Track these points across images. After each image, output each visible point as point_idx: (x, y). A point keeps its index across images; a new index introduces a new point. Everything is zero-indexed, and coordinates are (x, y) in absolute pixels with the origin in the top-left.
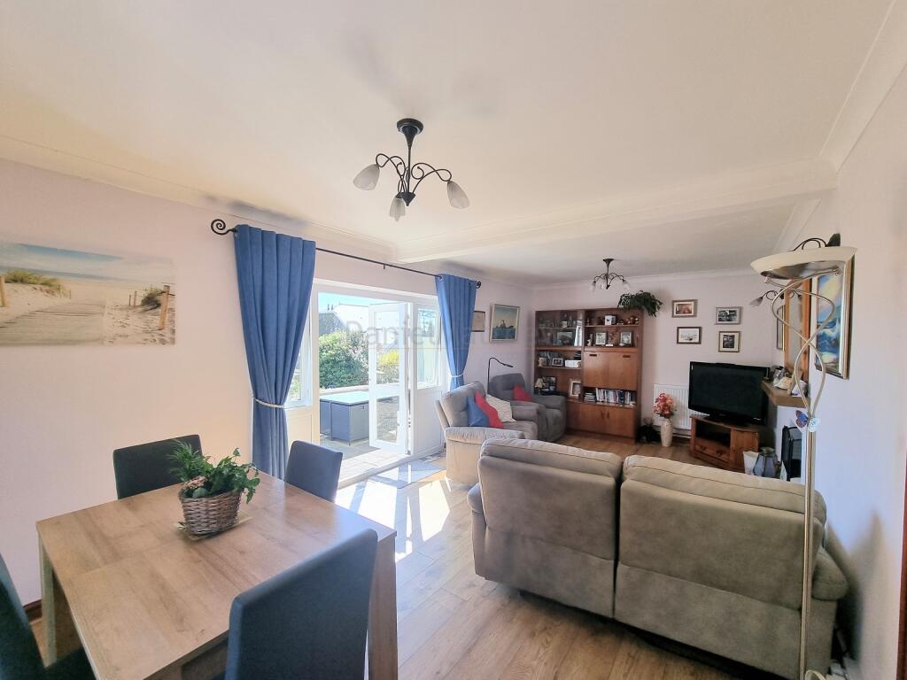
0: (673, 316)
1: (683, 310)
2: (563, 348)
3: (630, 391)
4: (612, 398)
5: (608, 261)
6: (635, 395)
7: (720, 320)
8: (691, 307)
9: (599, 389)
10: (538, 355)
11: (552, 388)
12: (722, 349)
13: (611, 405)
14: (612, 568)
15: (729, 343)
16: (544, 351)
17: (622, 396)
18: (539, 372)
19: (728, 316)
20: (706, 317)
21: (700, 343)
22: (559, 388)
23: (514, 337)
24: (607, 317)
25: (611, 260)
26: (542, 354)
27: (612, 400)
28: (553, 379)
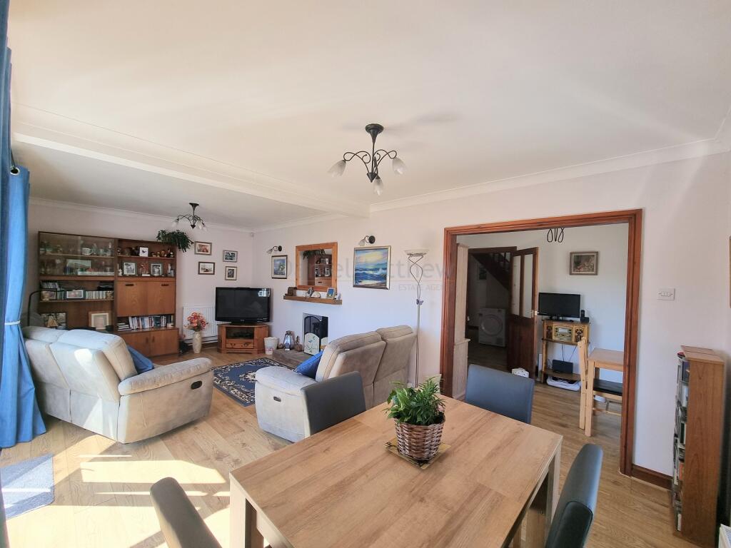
0: (196, 254)
1: (203, 250)
3: (165, 315)
4: (147, 324)
5: (194, 205)
6: (171, 317)
7: (226, 259)
8: (208, 248)
9: (133, 317)
11: (63, 325)
12: (227, 278)
13: (147, 330)
15: (231, 274)
16: (50, 281)
17: (158, 320)
19: (230, 256)
20: (217, 256)
21: (214, 274)
24: (141, 249)
25: (197, 205)
27: (147, 326)
28: (63, 315)
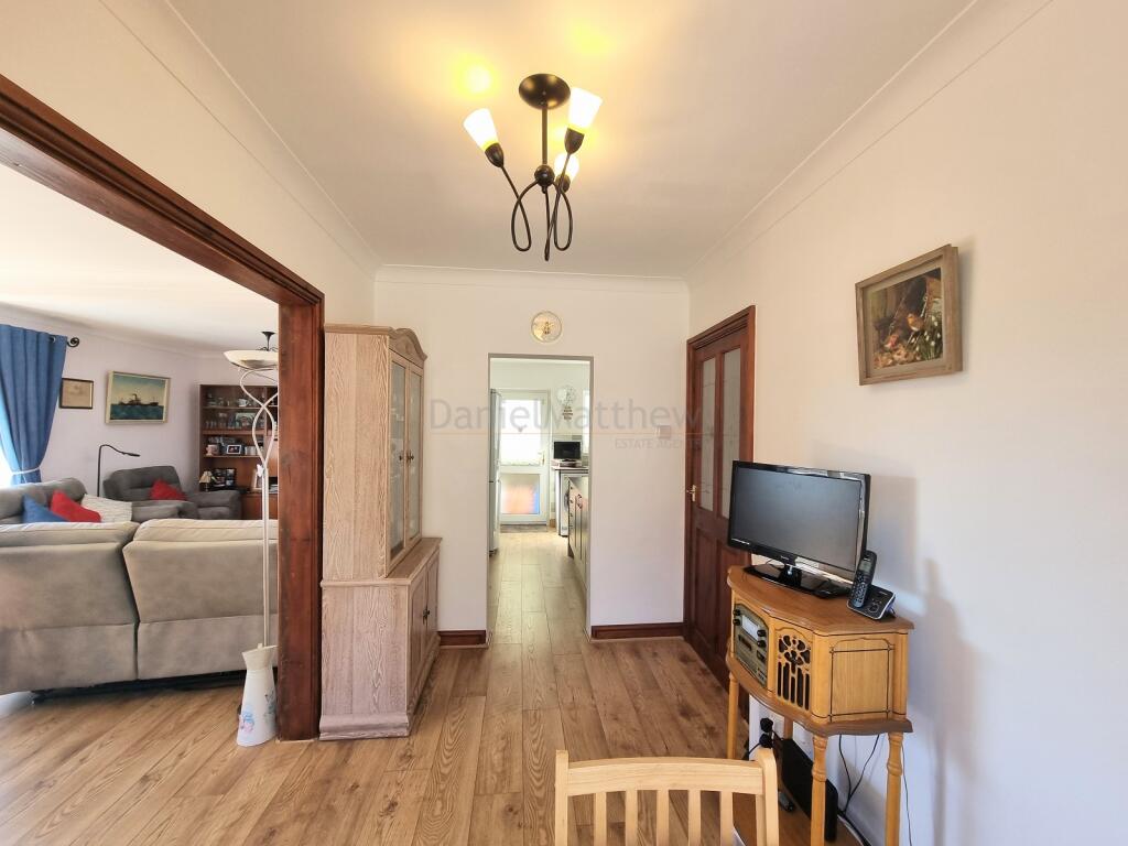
2: (241, 433)
10: (206, 439)
11: (228, 483)
14: (133, 631)
16: (214, 436)
18: (207, 463)
22: (240, 481)
23: (160, 417)
26: (211, 439)
28: (231, 471)
